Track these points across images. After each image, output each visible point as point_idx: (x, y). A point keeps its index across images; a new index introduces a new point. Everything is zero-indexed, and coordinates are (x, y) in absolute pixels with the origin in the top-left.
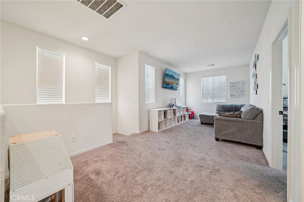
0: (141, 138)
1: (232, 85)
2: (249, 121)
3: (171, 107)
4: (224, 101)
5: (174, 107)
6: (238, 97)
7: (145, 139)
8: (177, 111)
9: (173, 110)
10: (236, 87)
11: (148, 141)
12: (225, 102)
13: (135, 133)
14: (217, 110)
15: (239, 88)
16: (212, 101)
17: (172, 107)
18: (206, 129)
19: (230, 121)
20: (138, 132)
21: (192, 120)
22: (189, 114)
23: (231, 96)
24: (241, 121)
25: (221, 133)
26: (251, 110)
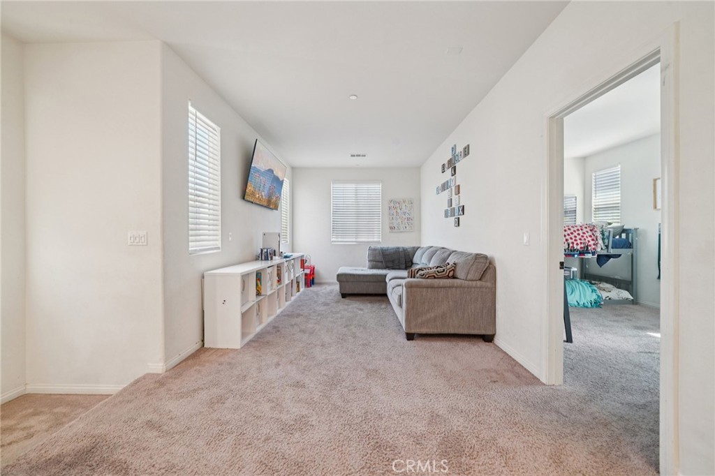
0: (182, 396)
1: (392, 205)
2: (474, 283)
3: (267, 259)
4: (376, 240)
5: (277, 260)
6: (401, 230)
7: (204, 396)
8: (284, 270)
9: (276, 268)
10: (399, 211)
11: (221, 400)
12: (379, 242)
13: (144, 378)
14: (369, 261)
15: (405, 213)
16: (354, 240)
17: (272, 259)
18: (361, 310)
19: (439, 287)
20: (158, 366)
21: (313, 288)
22: (306, 275)
23: (391, 228)
24: (461, 287)
25: (420, 320)
26: (476, 259)
